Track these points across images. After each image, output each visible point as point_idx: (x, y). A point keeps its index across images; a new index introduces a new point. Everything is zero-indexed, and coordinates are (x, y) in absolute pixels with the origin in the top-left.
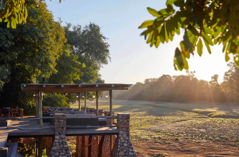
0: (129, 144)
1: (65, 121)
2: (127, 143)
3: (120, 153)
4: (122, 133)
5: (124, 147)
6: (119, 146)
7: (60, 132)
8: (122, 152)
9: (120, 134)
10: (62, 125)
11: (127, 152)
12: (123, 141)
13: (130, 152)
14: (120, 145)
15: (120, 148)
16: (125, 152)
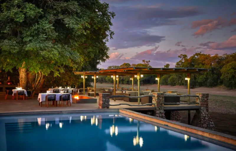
0: (209, 118)
1: (164, 98)
2: (207, 117)
3: (204, 125)
4: (203, 109)
5: (206, 121)
6: (202, 120)
7: (160, 108)
8: (205, 124)
9: (202, 110)
10: (161, 102)
11: (208, 124)
12: (204, 115)
13: (211, 125)
14: (203, 118)
15: (203, 121)
16: (207, 125)
